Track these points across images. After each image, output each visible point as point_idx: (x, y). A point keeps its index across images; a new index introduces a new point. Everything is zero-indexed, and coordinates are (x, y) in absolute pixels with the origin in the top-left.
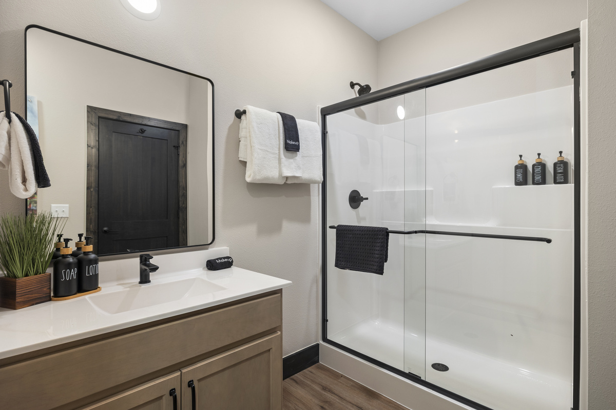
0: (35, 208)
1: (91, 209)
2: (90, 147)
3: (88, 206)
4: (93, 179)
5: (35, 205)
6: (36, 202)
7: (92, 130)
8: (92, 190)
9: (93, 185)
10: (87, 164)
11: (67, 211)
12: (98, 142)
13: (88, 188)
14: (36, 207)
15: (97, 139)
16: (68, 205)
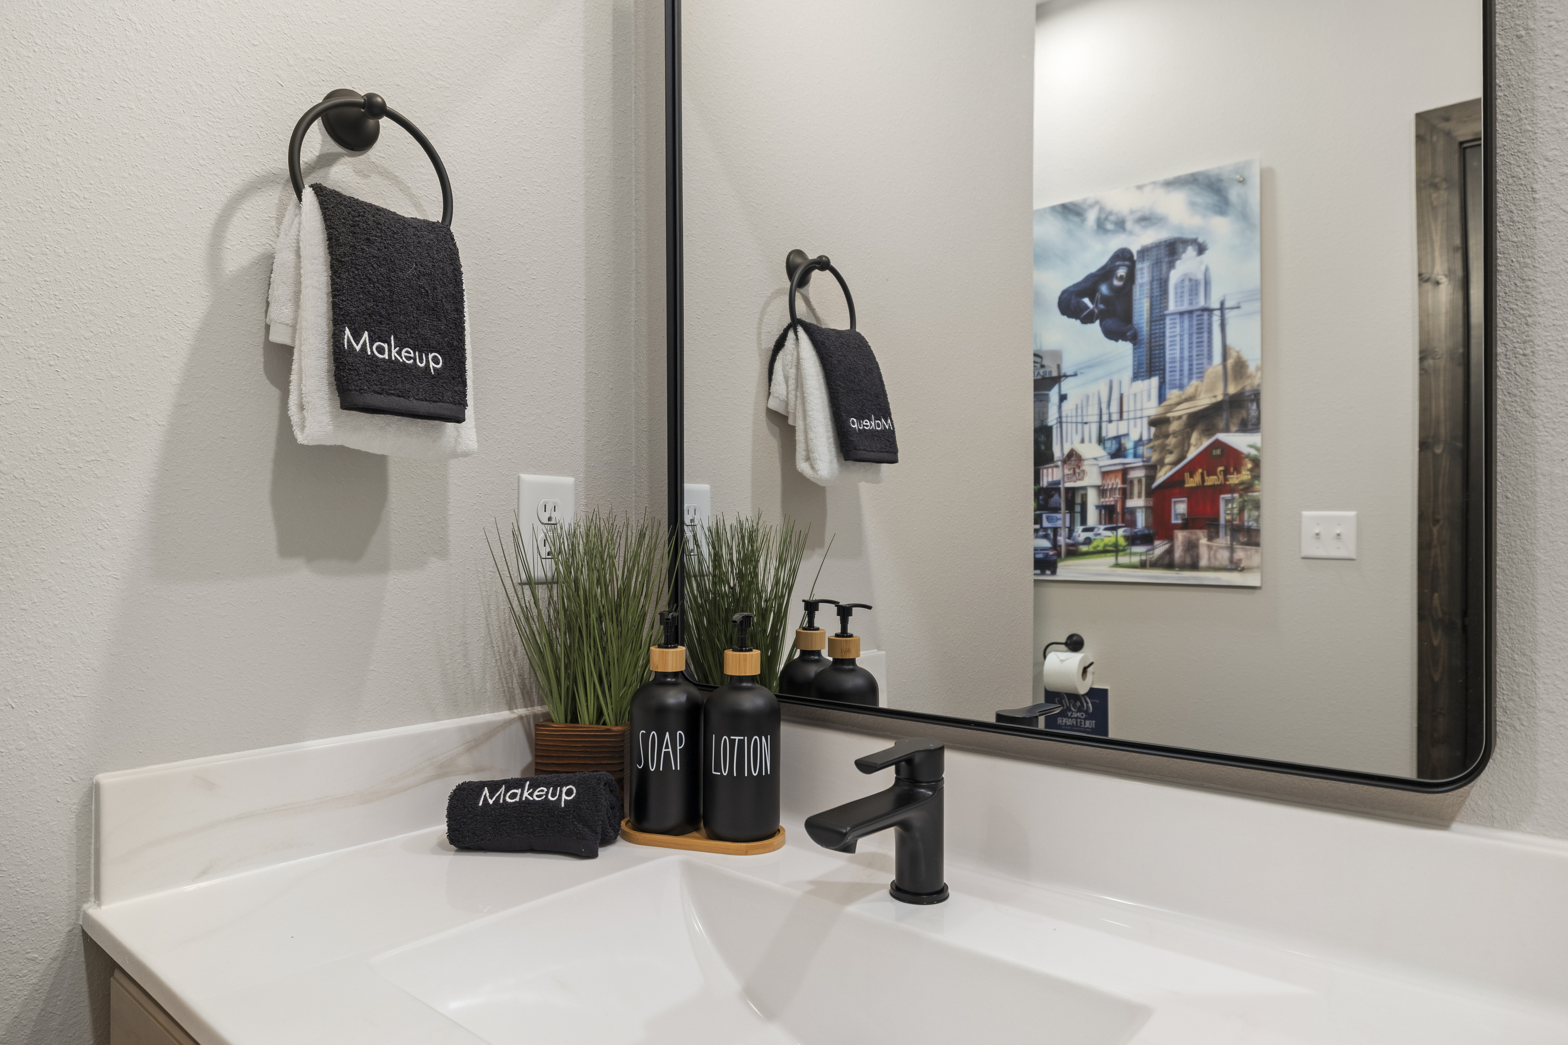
0: (1252, 524)
1: (1435, 530)
2: (1427, 280)
3: (1425, 518)
4: (1441, 406)
5: (1255, 513)
6: (1257, 505)
7: (1434, 208)
8: (1438, 451)
9: (1442, 431)
10: (1421, 352)
11: (1349, 533)
12: (1459, 256)
13: (1424, 445)
14: (1257, 520)
15: (1458, 241)
16: (1352, 514)
